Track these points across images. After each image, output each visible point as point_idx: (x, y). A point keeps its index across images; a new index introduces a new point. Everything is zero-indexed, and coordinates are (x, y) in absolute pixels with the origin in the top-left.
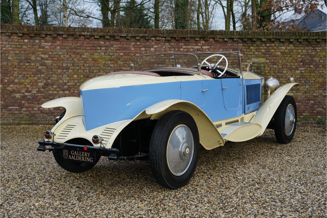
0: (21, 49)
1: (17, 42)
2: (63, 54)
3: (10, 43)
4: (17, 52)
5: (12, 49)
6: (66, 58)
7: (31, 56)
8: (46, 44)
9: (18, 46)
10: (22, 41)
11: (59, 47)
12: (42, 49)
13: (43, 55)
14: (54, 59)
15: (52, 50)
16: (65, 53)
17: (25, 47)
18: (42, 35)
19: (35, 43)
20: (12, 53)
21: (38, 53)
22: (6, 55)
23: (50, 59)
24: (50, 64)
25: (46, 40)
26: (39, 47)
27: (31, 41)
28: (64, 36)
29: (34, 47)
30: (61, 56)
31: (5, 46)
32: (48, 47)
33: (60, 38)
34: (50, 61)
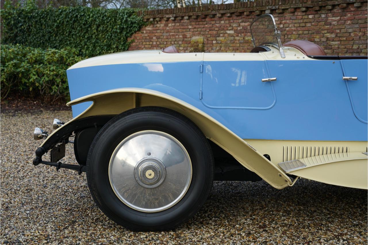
0: (304, 28)
1: (301, 19)
2: (355, 31)
3: (294, 21)
4: (301, 32)
5: (295, 28)
6: (358, 37)
7: (315, 37)
8: (334, 18)
9: (301, 24)
10: (306, 17)
11: (349, 22)
12: (328, 26)
13: (328, 34)
14: (342, 40)
15: (341, 27)
16: (356, 29)
17: (308, 25)
18: (327, 6)
19: (320, 18)
20: (295, 34)
21: (323, 32)
22: (289, 36)
23: (337, 40)
24: (337, 46)
25: (335, 13)
26: (325, 23)
27: (317, 16)
28: (355, 5)
29: (319, 25)
30: (352, 34)
31: (289, 25)
32: (336, 22)
33: (351, 9)
34: (337, 43)
